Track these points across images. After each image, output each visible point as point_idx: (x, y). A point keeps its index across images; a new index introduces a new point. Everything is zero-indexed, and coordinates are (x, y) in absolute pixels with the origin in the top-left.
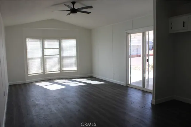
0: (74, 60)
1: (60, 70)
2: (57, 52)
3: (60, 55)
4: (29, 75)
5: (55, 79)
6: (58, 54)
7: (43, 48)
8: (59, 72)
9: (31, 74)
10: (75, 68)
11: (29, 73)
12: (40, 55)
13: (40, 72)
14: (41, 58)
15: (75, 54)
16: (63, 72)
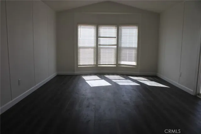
0: (134, 53)
1: (116, 64)
2: (114, 41)
3: (117, 45)
4: (79, 66)
5: (109, 74)
6: (115, 44)
7: (98, 37)
8: (115, 66)
9: (81, 65)
10: (135, 62)
11: (78, 64)
12: (93, 44)
13: (93, 64)
14: (94, 48)
15: (135, 45)
16: (119, 66)
